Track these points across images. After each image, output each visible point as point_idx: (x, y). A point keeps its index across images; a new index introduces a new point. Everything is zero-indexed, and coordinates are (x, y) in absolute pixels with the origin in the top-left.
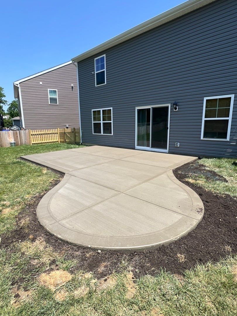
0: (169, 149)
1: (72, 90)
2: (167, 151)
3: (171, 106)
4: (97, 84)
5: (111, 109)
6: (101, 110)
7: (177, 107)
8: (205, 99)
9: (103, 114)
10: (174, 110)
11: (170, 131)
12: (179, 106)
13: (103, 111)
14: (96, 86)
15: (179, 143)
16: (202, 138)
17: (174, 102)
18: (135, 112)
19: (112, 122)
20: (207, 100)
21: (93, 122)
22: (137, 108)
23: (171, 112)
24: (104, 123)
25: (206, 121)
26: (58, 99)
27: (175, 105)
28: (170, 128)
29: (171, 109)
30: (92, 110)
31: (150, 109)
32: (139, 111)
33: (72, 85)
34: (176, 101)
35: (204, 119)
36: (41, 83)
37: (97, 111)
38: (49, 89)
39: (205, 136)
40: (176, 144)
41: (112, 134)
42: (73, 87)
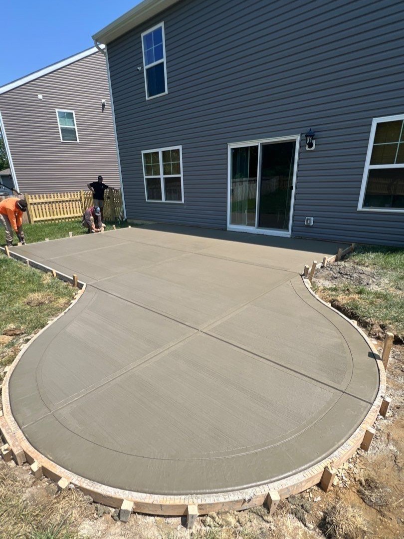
0: (292, 231)
1: (103, 110)
2: (286, 234)
3: (301, 140)
4: (150, 95)
5: (179, 149)
6: (160, 151)
7: (314, 142)
8: (375, 121)
9: (164, 160)
10: (308, 149)
11: (296, 194)
12: (319, 140)
13: (164, 153)
14: (147, 98)
15: (312, 218)
16: (360, 207)
17: (306, 130)
18: (227, 154)
19: (181, 175)
20: (379, 125)
21: (145, 177)
22: (232, 146)
23: (300, 153)
24: (165, 179)
25: (371, 171)
26: (76, 130)
27: (310, 136)
28: (296, 188)
29: (300, 147)
30: (143, 152)
31: (258, 146)
32: (235, 151)
33: (103, 101)
34: (312, 128)
35: (368, 167)
36: (40, 97)
37: (153, 153)
38: (57, 110)
39: (367, 204)
40: (308, 220)
41: (183, 201)
42: (105, 105)
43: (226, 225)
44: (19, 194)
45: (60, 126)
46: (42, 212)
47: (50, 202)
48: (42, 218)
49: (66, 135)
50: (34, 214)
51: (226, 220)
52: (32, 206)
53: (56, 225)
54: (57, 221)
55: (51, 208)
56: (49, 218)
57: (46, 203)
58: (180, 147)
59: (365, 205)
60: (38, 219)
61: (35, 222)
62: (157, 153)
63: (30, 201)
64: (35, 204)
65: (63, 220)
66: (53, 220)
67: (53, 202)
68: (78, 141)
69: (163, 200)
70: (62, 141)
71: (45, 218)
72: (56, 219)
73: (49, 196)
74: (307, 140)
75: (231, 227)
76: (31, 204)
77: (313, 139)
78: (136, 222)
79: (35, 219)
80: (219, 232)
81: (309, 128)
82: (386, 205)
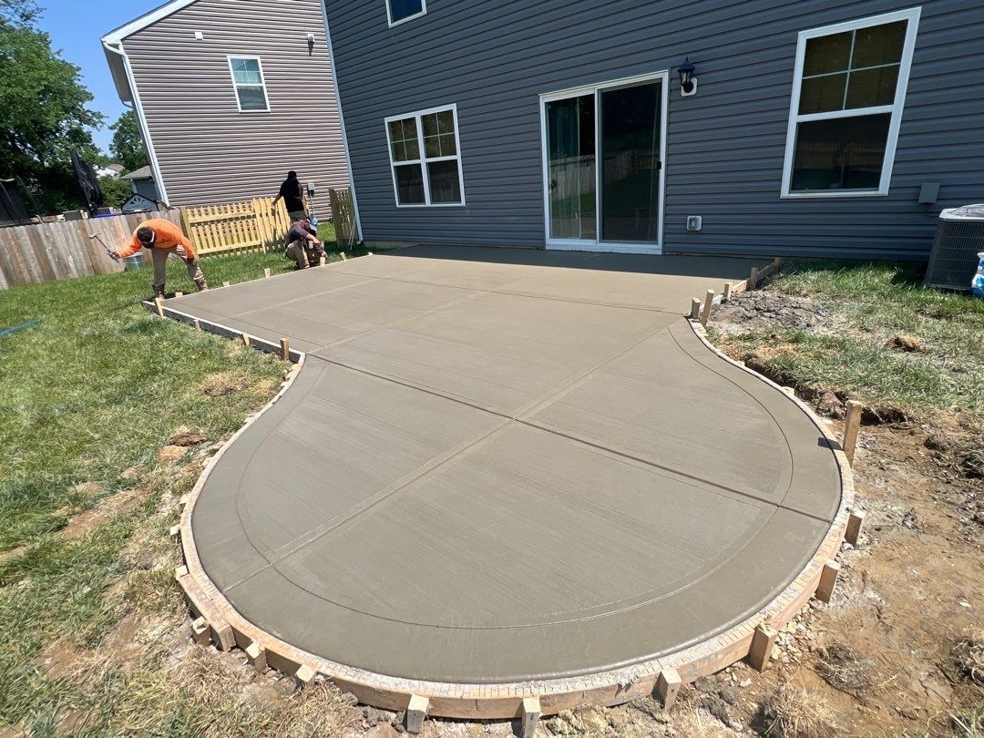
0: (664, 243)
1: (310, 52)
2: (654, 249)
3: (671, 79)
4: (394, 20)
5: (451, 111)
6: (418, 115)
7: (695, 81)
8: (803, 37)
9: (426, 132)
10: (684, 94)
11: (667, 175)
12: (702, 76)
13: (424, 118)
14: (390, 25)
15: (700, 218)
16: (785, 192)
17: (680, 60)
18: (538, 113)
19: (458, 157)
20: (809, 42)
21: (393, 164)
22: (546, 98)
23: (670, 102)
24: (429, 165)
25: (801, 126)
26: (265, 90)
27: (687, 71)
28: (667, 165)
29: (670, 91)
30: (387, 120)
31: (593, 95)
32: (552, 107)
33: (310, 35)
34: (689, 56)
35: (795, 118)
36: (199, 35)
37: (404, 121)
38: (229, 57)
39: (798, 185)
40: (691, 220)
41: (463, 203)
42: (313, 43)
43: (544, 239)
44: (169, 209)
45: (235, 85)
46: (213, 238)
47: (225, 220)
48: (213, 249)
49: (248, 99)
50: (198, 242)
51: (543, 231)
52: (194, 228)
53: (238, 259)
54: (239, 253)
55: (227, 230)
56: (225, 247)
57: (218, 221)
58: (453, 107)
59: (793, 188)
60: (206, 250)
61: (201, 256)
62: (413, 119)
63: (191, 219)
64: (199, 224)
65: (250, 251)
66: (232, 251)
67: (231, 219)
68: (269, 110)
69: (428, 203)
70: (240, 110)
71: (218, 248)
72: (238, 250)
73: (223, 210)
74: (681, 78)
75: (552, 243)
76: (192, 225)
77: (692, 76)
78: (379, 245)
79: (200, 251)
80: (531, 251)
81: (684, 57)
82: (833, 185)
